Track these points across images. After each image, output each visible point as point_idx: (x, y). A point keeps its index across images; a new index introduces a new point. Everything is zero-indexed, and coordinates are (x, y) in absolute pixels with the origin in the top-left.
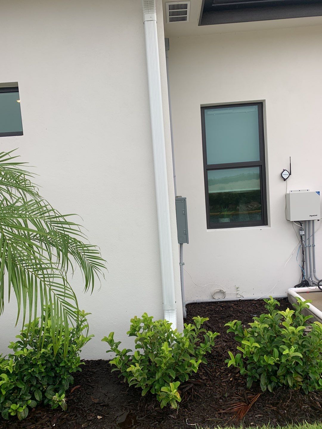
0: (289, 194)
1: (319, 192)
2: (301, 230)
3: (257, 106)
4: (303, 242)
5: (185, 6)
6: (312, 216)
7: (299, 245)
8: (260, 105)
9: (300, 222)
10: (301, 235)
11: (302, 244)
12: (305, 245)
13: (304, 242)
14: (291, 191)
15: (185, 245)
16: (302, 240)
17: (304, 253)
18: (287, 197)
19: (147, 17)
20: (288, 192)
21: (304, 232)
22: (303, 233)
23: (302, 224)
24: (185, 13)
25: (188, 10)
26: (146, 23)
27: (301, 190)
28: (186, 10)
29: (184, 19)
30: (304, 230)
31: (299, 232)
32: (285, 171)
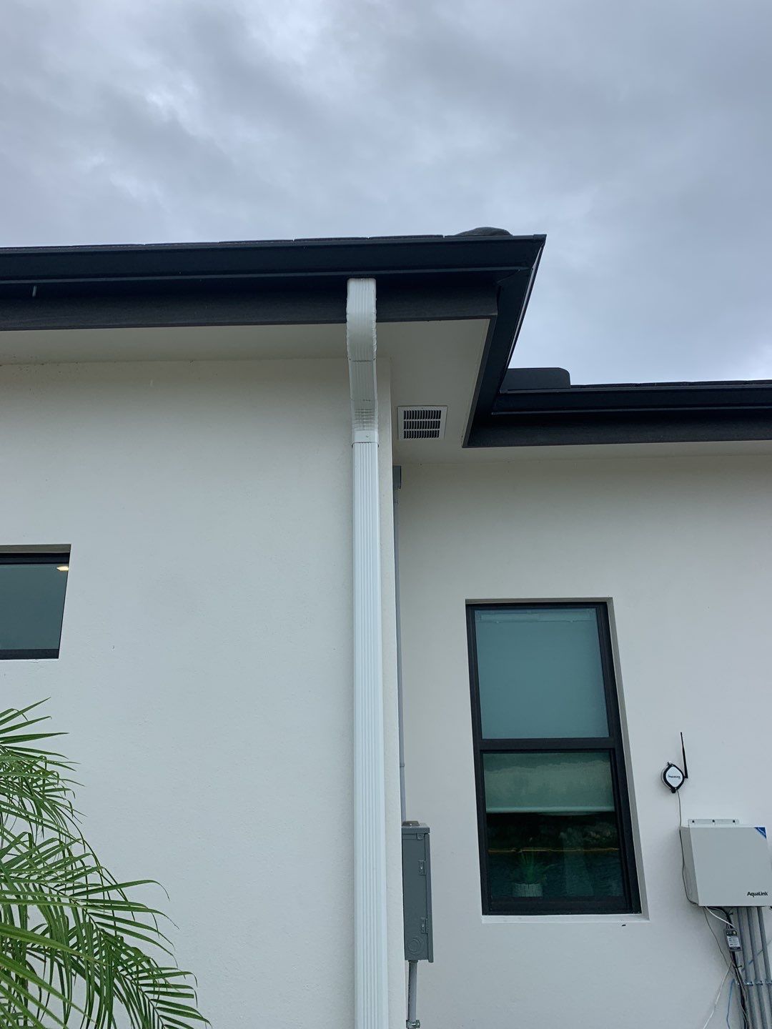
0: (688, 830)
1: (763, 829)
2: (729, 932)
3: (594, 610)
4: (740, 969)
5: (438, 414)
6: (753, 894)
7: (729, 980)
8: (601, 608)
9: (726, 910)
10: (731, 948)
11: (737, 974)
12: (746, 981)
13: (742, 970)
14: (693, 822)
15: (422, 964)
16: (736, 964)
17: (747, 1003)
18: (683, 835)
19: (359, 435)
20: (685, 824)
21: (737, 939)
22: (735, 942)
23: (731, 917)
24: (437, 425)
25: (442, 420)
26: (357, 447)
27: (718, 820)
28: (437, 420)
29: (435, 435)
30: (738, 934)
31: (726, 938)
32: (673, 768)
